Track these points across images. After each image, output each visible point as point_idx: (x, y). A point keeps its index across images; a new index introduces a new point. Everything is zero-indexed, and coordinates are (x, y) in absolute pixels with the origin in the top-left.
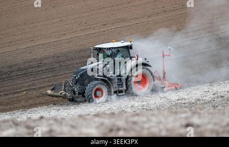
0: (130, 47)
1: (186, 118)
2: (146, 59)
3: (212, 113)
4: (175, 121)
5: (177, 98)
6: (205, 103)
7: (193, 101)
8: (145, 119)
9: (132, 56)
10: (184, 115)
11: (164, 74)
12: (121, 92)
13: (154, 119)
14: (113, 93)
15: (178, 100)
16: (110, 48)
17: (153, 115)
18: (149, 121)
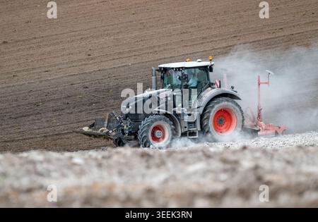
0: (210, 69)
2: (233, 88)
9: (212, 81)
11: (260, 110)
12: (192, 134)
14: (180, 135)
16: (179, 68)
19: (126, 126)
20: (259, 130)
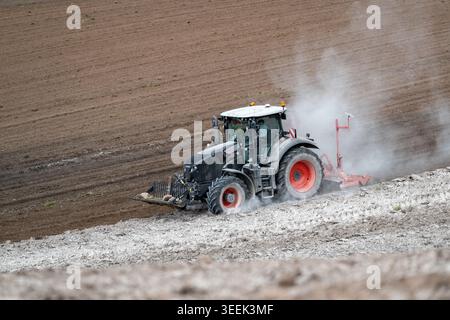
0: (282, 116)
1: (183, 278)
2: (308, 135)
3: (227, 270)
4: (163, 282)
5: (165, 242)
6: (214, 252)
7: (193, 248)
8: (108, 280)
9: (285, 130)
10: (178, 273)
11: (339, 159)
13: (124, 279)
14: (255, 196)
15: (166, 246)
17: (123, 273)
18: (115, 283)
19: (192, 189)
20: (341, 182)
